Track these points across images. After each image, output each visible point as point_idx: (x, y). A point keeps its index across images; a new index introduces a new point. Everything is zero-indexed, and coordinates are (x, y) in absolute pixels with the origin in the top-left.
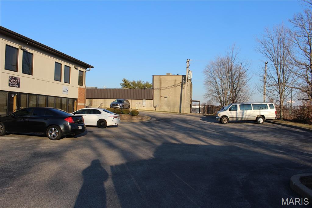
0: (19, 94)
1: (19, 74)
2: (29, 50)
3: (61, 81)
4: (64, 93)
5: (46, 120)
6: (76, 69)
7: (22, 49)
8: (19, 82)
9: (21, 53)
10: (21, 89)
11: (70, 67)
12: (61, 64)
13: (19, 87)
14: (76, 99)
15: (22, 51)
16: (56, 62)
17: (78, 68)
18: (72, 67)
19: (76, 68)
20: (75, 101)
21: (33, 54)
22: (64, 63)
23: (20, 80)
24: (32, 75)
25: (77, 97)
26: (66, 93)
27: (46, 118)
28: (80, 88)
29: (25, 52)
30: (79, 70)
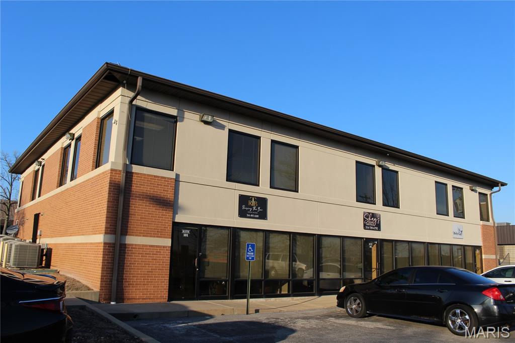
0: (381, 242)
1: (378, 207)
2: (391, 166)
3: (447, 215)
4: (456, 236)
5: (441, 292)
6: (472, 190)
7: (380, 166)
8: (380, 221)
9: (378, 172)
10: (383, 234)
11: (462, 189)
12: (446, 185)
13: (379, 229)
14: (479, 247)
15: (381, 169)
16: (436, 182)
17: (477, 189)
18: (466, 187)
19: (474, 188)
20: (478, 252)
21: (397, 172)
22: (450, 183)
23: (380, 217)
24: (399, 208)
25: (480, 243)
26: (459, 236)
27: (441, 289)
28: (483, 226)
29: (385, 170)
30: (480, 193)
